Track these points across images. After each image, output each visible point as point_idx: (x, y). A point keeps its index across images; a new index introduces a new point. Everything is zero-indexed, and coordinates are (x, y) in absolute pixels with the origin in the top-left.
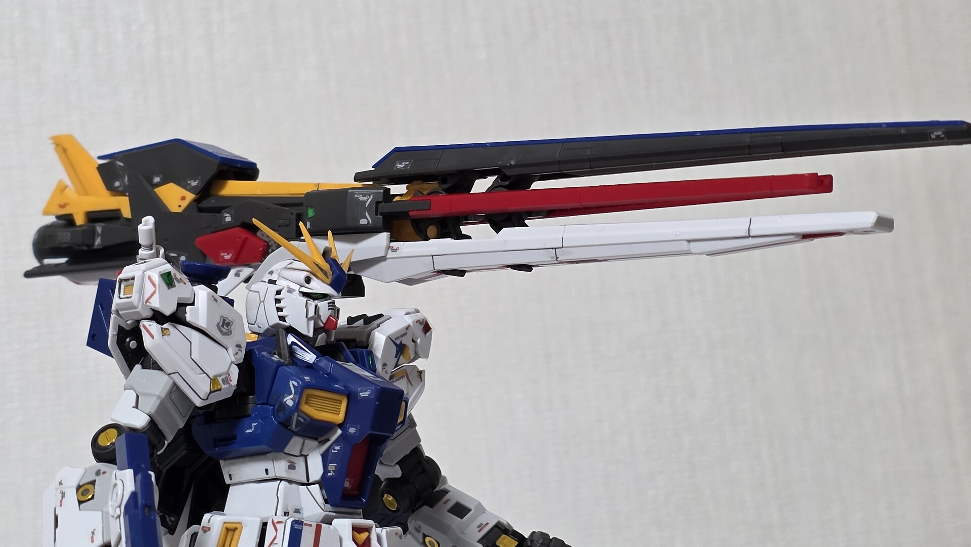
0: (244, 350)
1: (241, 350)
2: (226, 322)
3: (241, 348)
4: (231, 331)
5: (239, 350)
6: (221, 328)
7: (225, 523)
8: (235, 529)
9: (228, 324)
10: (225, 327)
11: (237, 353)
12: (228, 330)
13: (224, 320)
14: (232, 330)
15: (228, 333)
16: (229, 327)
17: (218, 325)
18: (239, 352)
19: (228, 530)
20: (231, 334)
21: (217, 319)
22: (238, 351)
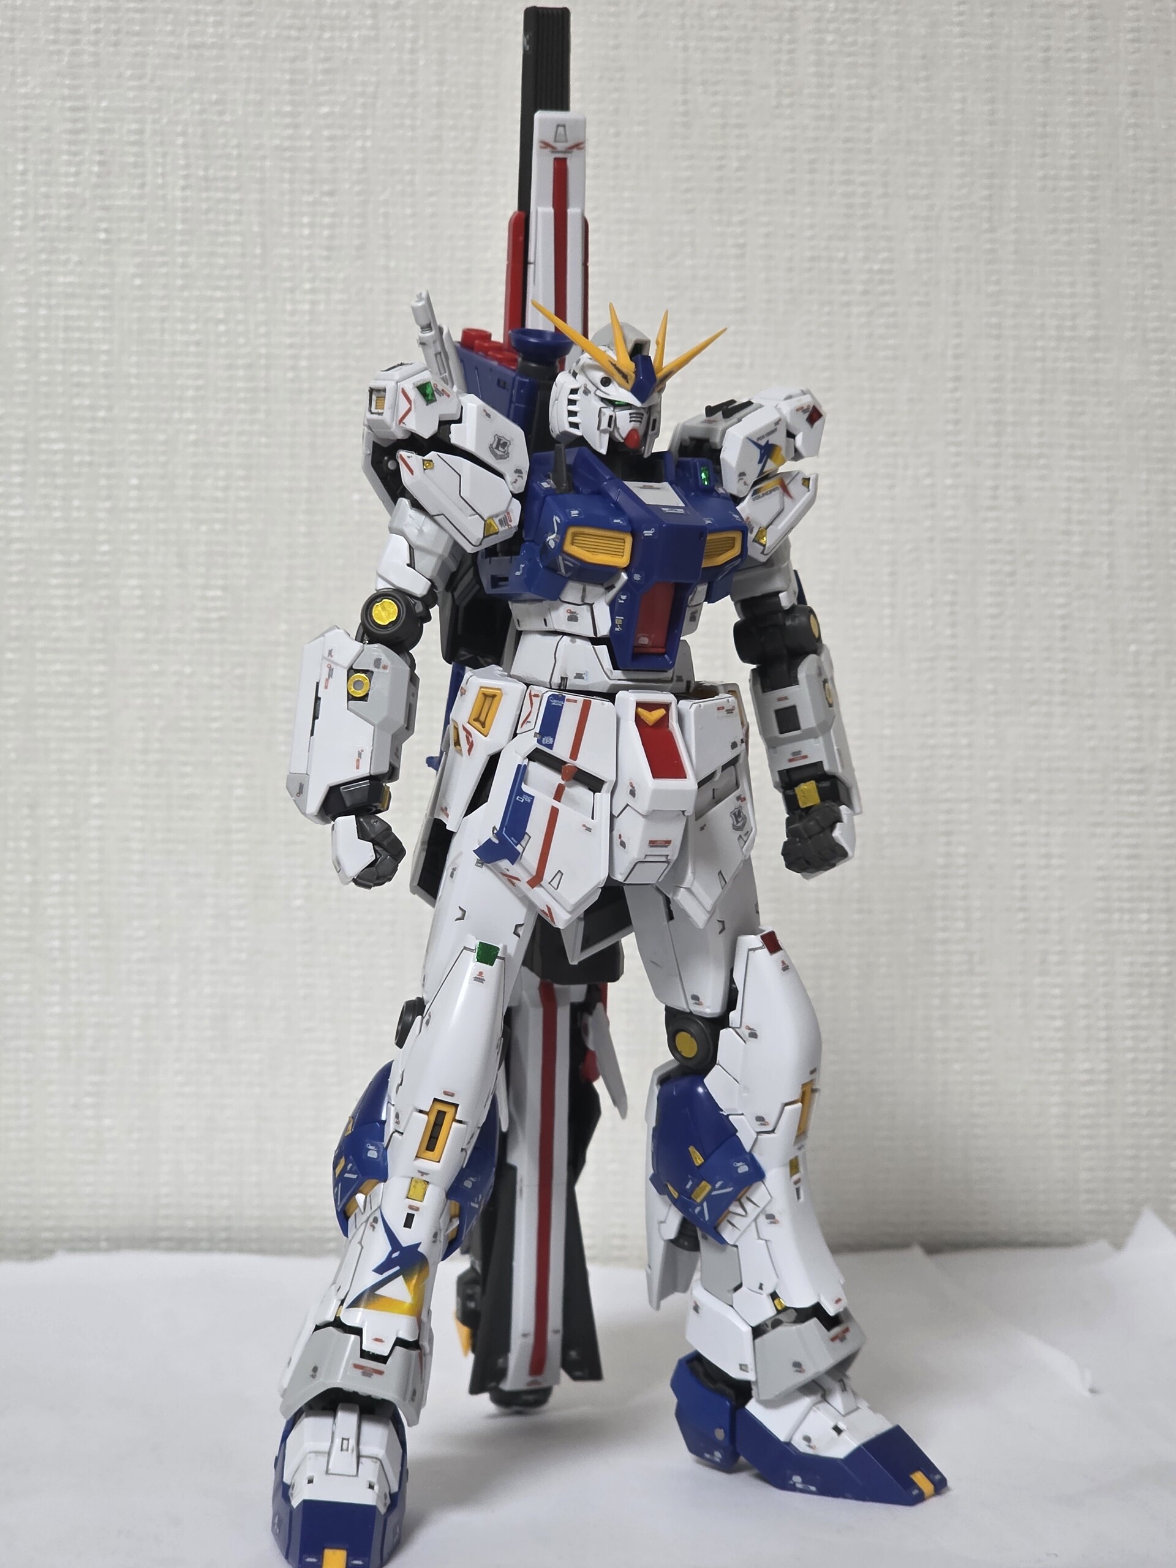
1: (522, 477)
2: (502, 442)
4: (508, 453)
6: (496, 450)
7: (481, 687)
8: (494, 696)
9: (505, 445)
10: (500, 449)
12: (504, 452)
13: (499, 440)
14: (509, 451)
15: (505, 456)
16: (506, 448)
17: (491, 447)
19: (485, 696)
20: (508, 457)
21: (490, 439)
22: (517, 478)
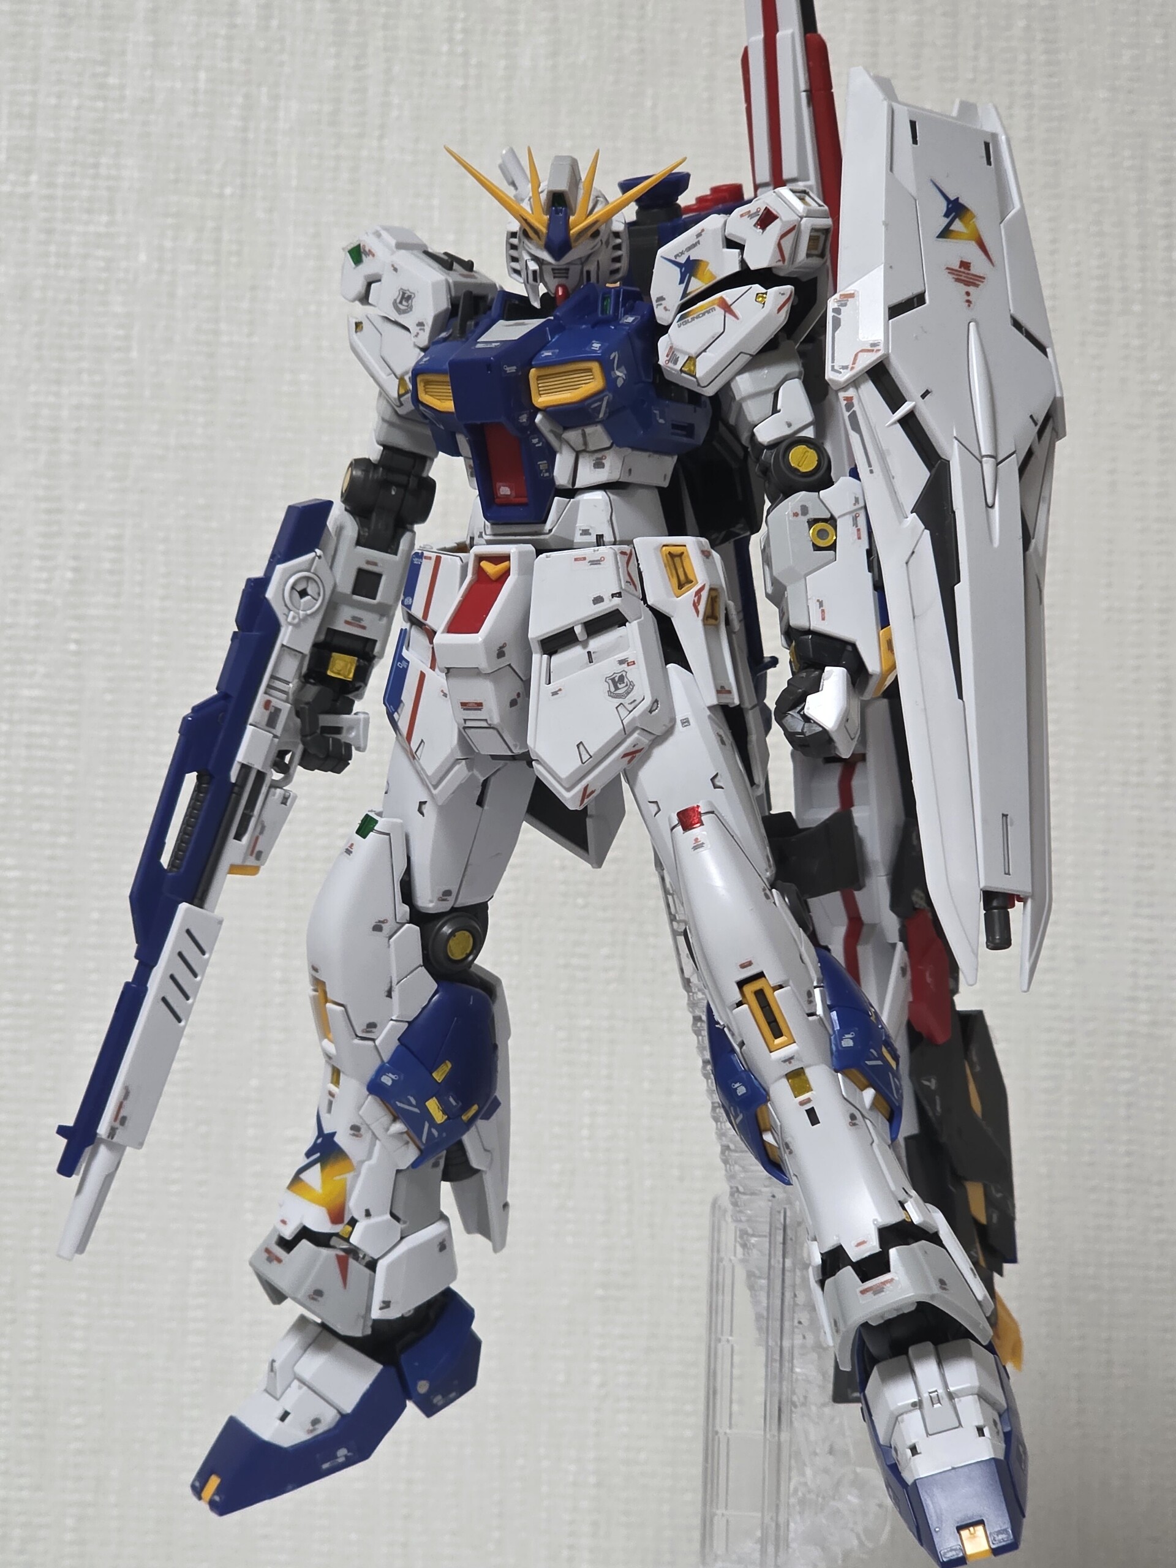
0: (428, 328)
1: (424, 330)
2: (406, 295)
3: (424, 325)
4: (412, 306)
5: (420, 329)
6: (400, 306)
10: (403, 303)
11: (418, 333)
12: (407, 306)
13: (402, 294)
15: (409, 309)
16: (409, 302)
17: (395, 302)
18: (421, 332)
20: (412, 309)
21: (394, 295)
22: (419, 331)
